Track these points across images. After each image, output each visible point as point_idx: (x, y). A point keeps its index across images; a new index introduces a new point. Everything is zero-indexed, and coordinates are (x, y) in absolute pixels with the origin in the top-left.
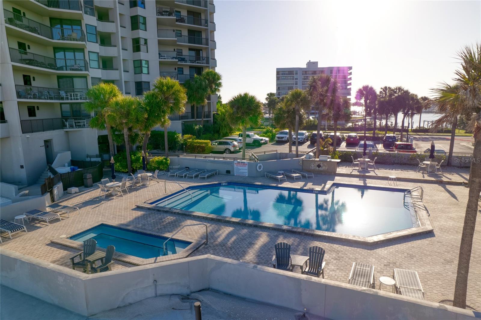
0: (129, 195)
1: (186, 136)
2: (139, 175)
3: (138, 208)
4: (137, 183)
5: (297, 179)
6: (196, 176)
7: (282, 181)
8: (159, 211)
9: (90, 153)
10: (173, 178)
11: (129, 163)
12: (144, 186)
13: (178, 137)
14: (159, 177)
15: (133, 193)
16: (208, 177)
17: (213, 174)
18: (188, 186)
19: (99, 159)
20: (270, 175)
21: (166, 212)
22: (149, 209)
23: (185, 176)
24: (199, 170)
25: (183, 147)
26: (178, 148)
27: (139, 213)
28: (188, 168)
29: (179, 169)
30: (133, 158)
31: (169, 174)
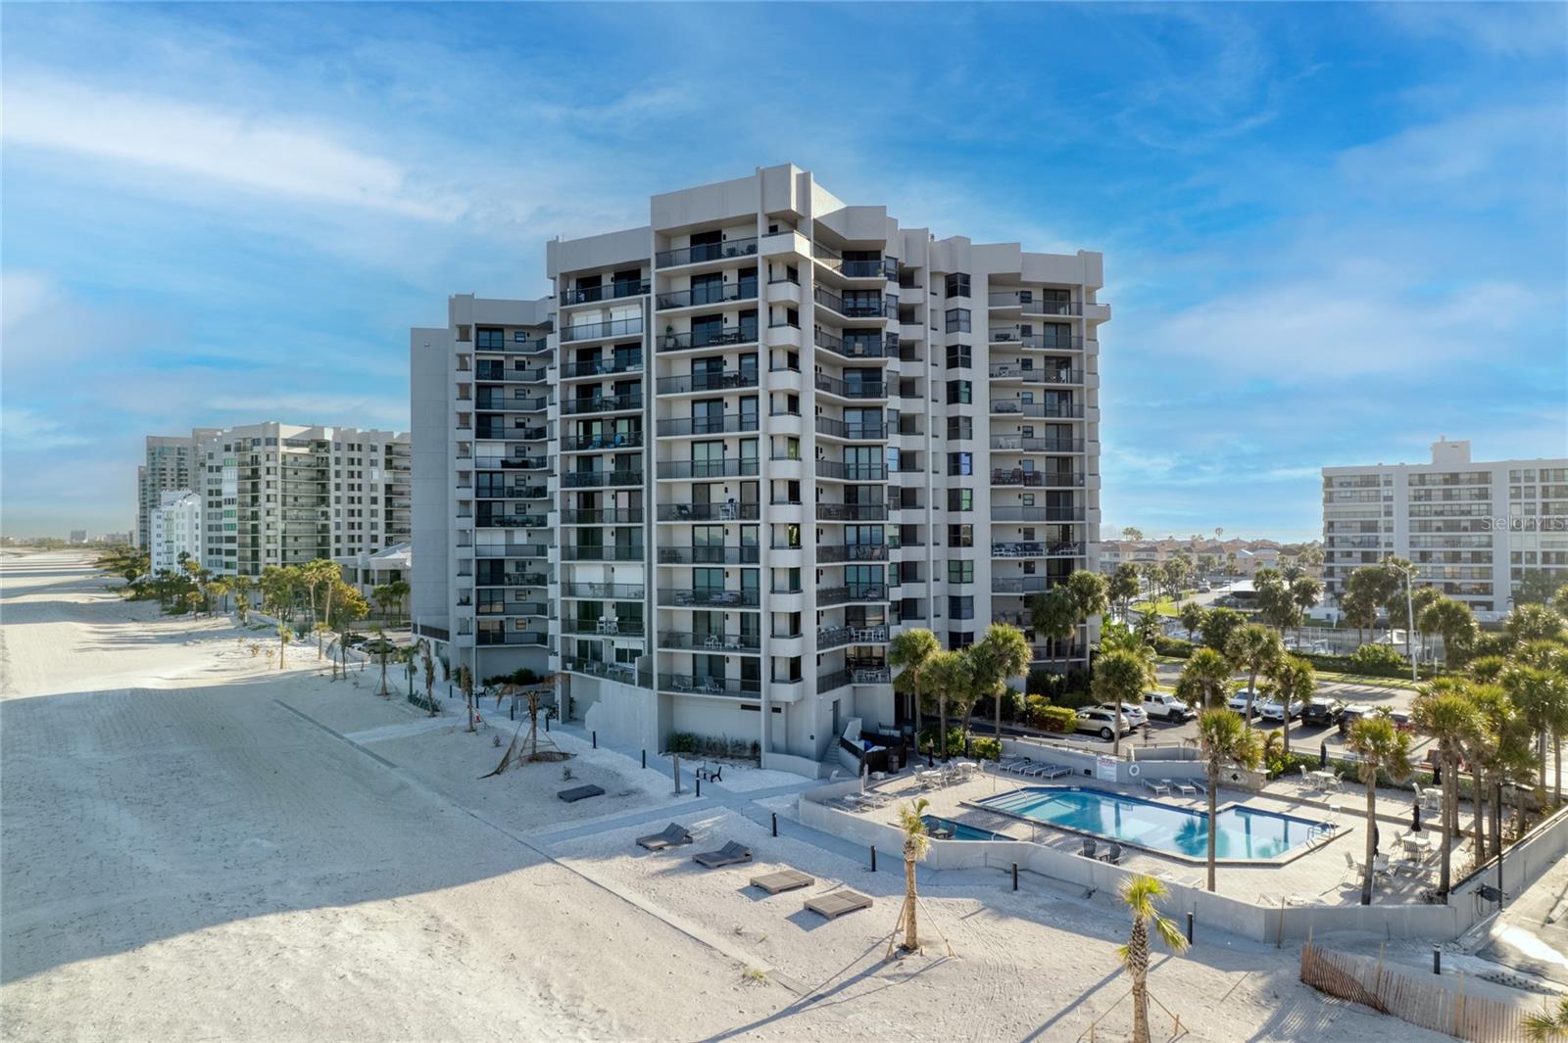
0: (948, 789)
1: (1033, 698)
2: (960, 764)
3: (963, 805)
4: (955, 775)
5: (1188, 794)
6: (1039, 774)
7: (1162, 794)
8: (986, 810)
9: (883, 723)
10: (1004, 772)
11: (943, 743)
12: (965, 780)
13: (1018, 699)
14: (986, 769)
15: (954, 788)
16: (1055, 777)
17: (1065, 773)
18: (1023, 787)
19: (897, 733)
20: (1147, 783)
21: (995, 812)
22: (975, 807)
23: (1023, 772)
24: (1045, 764)
25: (1025, 718)
26: (1017, 718)
27: (965, 811)
28: (1028, 760)
29: (1014, 760)
30: (949, 737)
31: (999, 765)
